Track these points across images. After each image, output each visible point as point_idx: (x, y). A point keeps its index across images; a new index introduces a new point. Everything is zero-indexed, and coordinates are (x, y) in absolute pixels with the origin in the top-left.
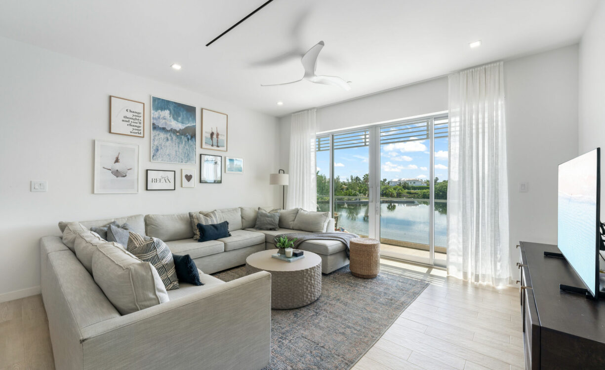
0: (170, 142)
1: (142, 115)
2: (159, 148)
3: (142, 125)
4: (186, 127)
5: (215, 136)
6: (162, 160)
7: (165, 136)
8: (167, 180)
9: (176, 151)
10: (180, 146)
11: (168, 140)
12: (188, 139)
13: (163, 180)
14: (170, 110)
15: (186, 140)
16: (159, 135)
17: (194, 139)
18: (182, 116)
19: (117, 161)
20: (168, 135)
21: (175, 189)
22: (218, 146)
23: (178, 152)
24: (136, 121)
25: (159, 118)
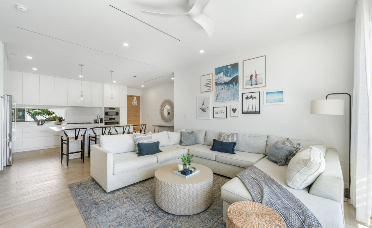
0: (224, 90)
1: (211, 80)
2: (219, 95)
3: (211, 85)
4: (232, 78)
5: (254, 78)
6: (220, 101)
7: (221, 87)
8: (222, 112)
9: (227, 95)
10: (229, 91)
11: (222, 89)
12: (234, 85)
13: (220, 112)
14: (223, 71)
15: (232, 86)
16: (218, 88)
17: (237, 84)
18: (230, 72)
19: (203, 104)
20: (223, 87)
21: (226, 118)
22: (256, 84)
23: (228, 95)
24: (209, 84)
25: (218, 78)
